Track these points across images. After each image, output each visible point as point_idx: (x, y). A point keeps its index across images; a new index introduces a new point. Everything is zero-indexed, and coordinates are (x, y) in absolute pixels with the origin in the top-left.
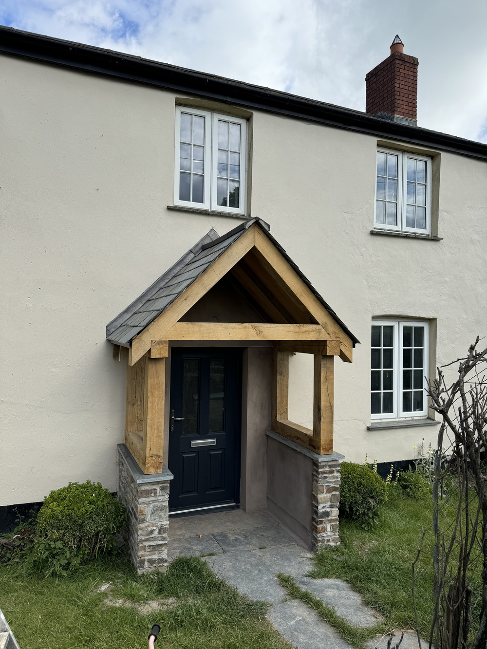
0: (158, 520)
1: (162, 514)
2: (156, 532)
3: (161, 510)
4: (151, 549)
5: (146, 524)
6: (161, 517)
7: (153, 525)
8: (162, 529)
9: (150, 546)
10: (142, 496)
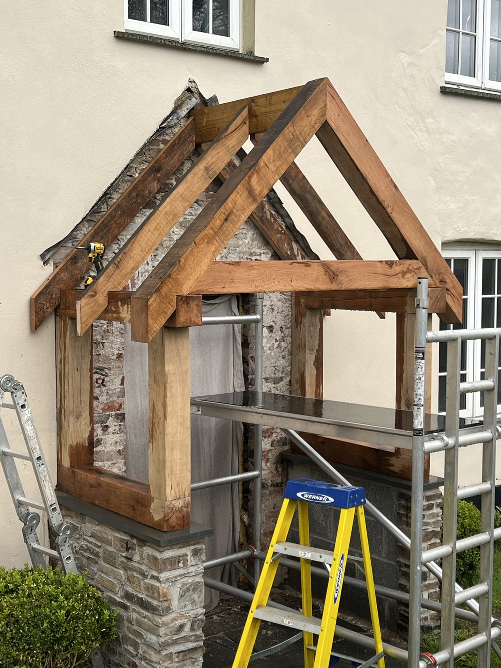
0: (189, 607)
1: (195, 596)
2: (187, 628)
3: (193, 590)
4: (181, 657)
5: (173, 616)
6: (194, 602)
7: (182, 616)
8: (195, 622)
9: (179, 653)
10: (165, 569)
